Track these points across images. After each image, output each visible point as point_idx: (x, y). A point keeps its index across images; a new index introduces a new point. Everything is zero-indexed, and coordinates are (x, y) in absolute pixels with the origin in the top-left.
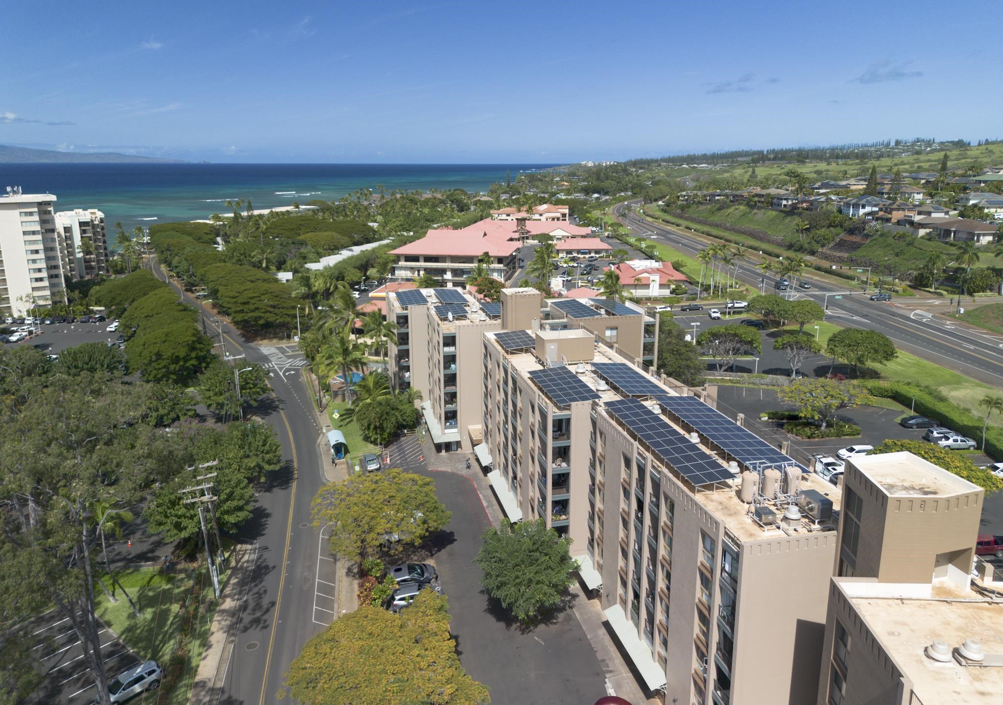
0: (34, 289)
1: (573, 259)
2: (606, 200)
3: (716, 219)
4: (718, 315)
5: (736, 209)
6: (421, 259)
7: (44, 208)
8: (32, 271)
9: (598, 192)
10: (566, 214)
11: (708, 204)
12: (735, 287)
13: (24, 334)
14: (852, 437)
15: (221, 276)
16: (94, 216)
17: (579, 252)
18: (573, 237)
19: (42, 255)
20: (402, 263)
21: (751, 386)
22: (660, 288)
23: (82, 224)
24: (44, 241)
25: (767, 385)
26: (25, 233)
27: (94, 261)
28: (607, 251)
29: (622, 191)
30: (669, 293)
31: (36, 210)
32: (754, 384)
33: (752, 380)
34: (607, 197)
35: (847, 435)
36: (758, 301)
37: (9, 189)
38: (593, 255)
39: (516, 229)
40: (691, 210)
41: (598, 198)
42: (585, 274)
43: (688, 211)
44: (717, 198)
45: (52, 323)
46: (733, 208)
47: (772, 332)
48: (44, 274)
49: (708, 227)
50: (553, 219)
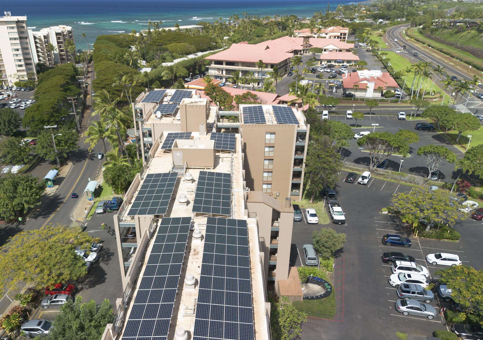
0: (18, 71)
1: (330, 67)
2: (386, 24)
3: (452, 40)
4: (404, 117)
5: (469, 33)
6: (224, 63)
7: (20, 24)
8: (16, 61)
9: (383, 18)
10: (346, 34)
11: (450, 28)
12: (431, 95)
13: (5, 96)
14: (451, 241)
15: (102, 69)
16: (64, 30)
17: (336, 61)
18: (340, 51)
19: (20, 52)
20: (213, 65)
21: (393, 181)
22: (374, 92)
23: (57, 34)
24: (21, 43)
25: (406, 182)
26: (11, 39)
27: (64, 56)
28: (356, 61)
29: (399, 18)
30: (380, 96)
31: (15, 25)
32: (396, 179)
33: (394, 176)
34: (387, 22)
35: (447, 238)
36: (431, 110)
37: (5, 13)
38: (345, 64)
39: (302, 44)
40: (437, 33)
41: (381, 22)
42: (331, 78)
43: (435, 33)
44: (458, 24)
45: (25, 90)
46: (466, 32)
47: (439, 135)
48: (22, 63)
49: (444, 45)
50: (335, 37)
